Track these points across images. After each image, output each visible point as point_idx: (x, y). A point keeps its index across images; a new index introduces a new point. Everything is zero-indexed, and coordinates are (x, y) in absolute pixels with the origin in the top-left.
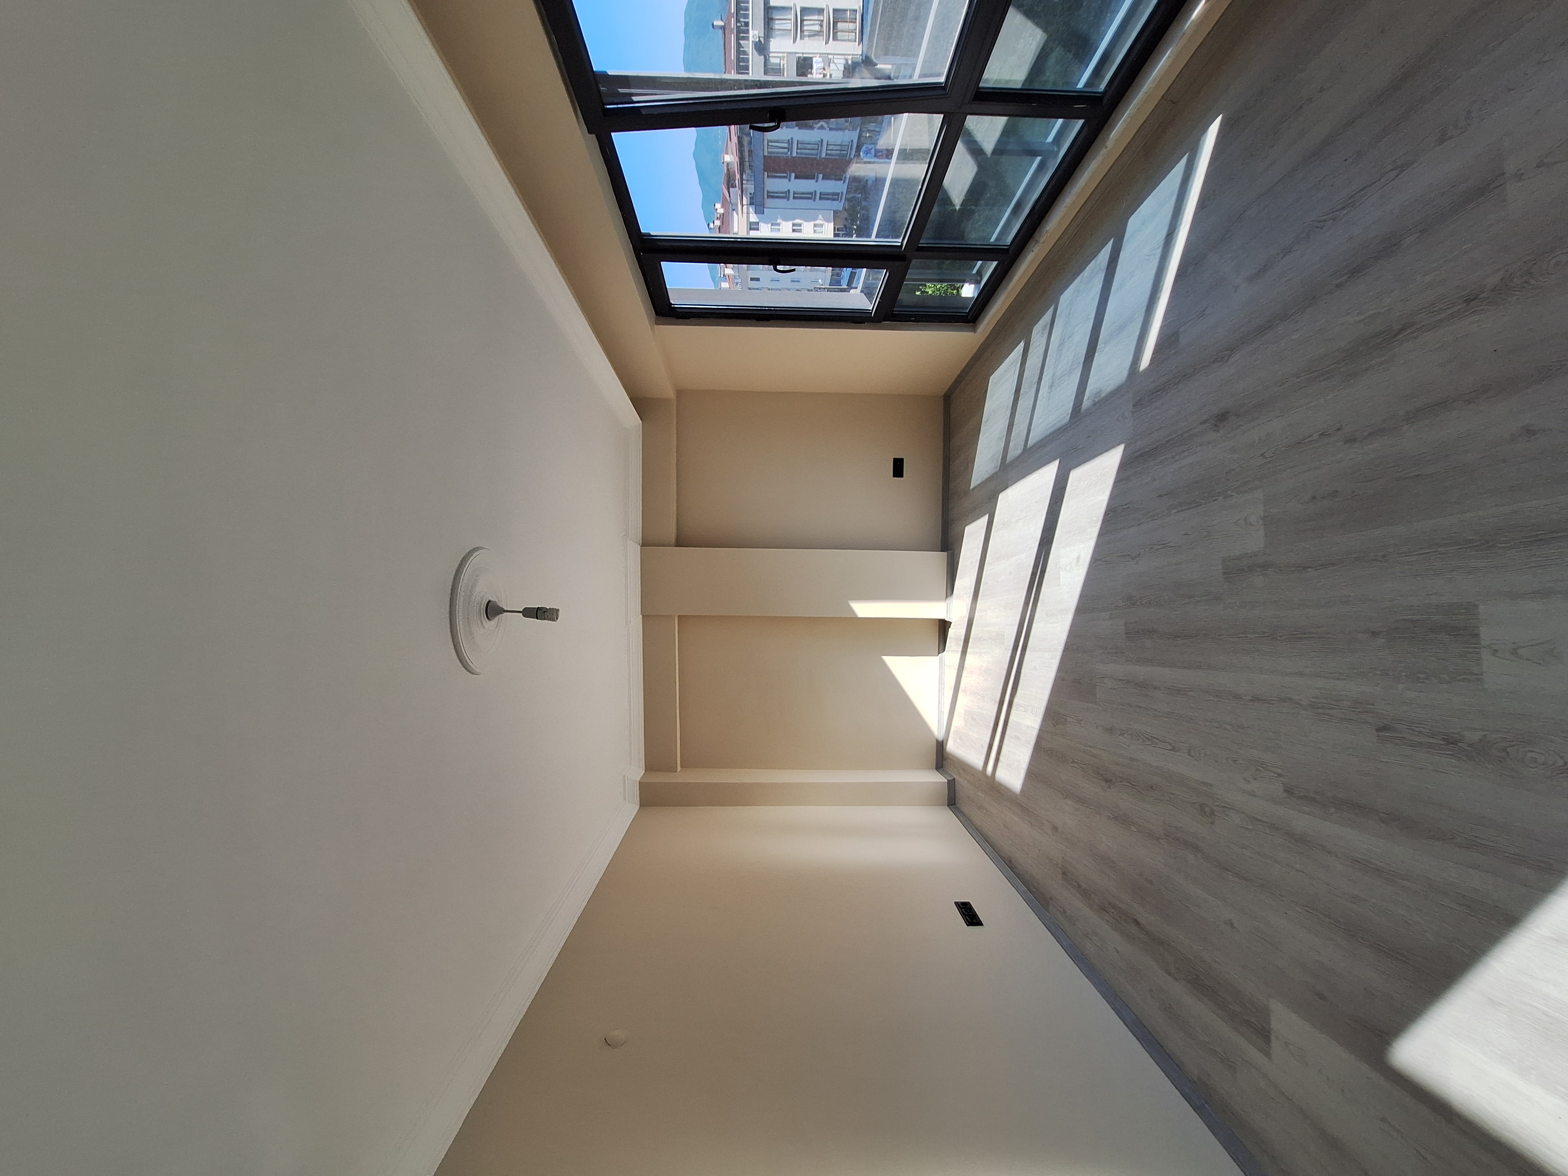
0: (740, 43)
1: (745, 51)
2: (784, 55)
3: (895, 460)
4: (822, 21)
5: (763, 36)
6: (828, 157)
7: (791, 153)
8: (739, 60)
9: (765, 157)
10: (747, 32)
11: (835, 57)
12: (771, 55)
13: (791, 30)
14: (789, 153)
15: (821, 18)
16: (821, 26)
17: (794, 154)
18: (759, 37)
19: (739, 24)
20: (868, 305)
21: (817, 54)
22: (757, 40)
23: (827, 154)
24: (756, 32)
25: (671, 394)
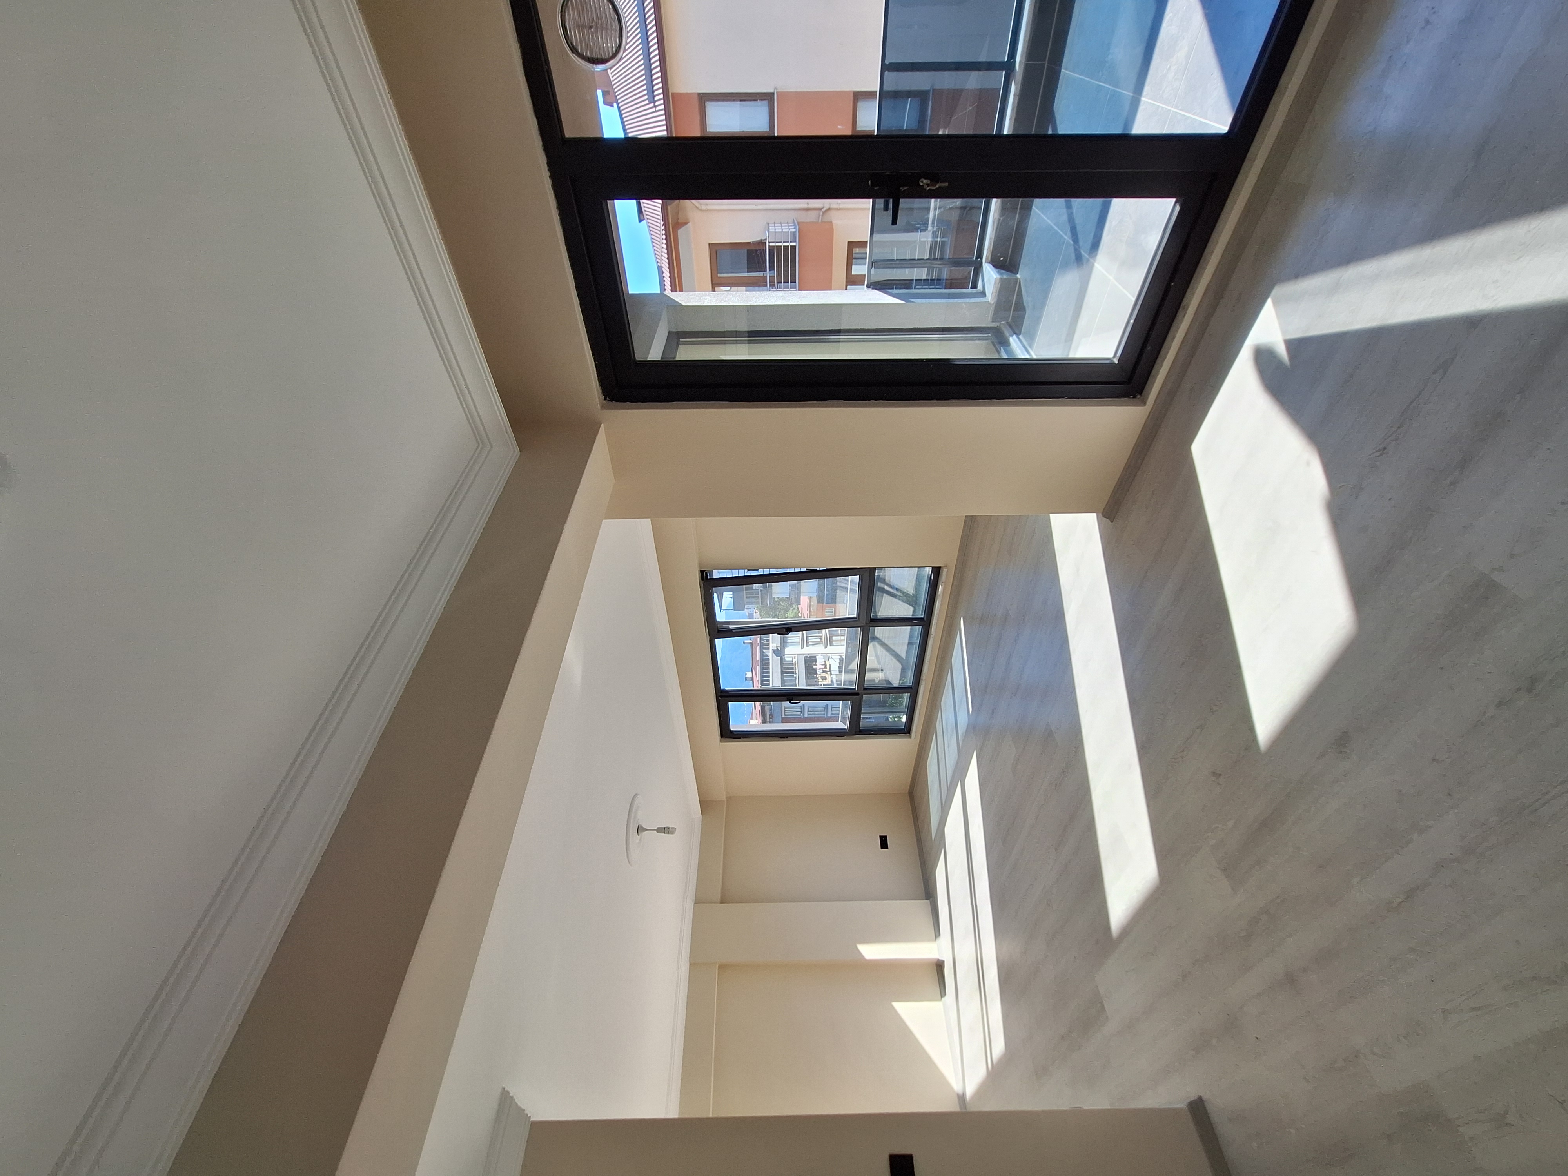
0: (763, 651)
1: (767, 655)
2: (795, 656)
3: (881, 837)
4: (821, 636)
5: (779, 646)
6: (832, 716)
7: (804, 715)
8: (762, 660)
9: (782, 718)
10: (769, 644)
11: (832, 655)
12: (785, 656)
13: (799, 642)
14: (802, 714)
15: (821, 635)
16: (821, 639)
17: (806, 715)
18: (777, 647)
19: (762, 641)
20: (845, 726)
21: (819, 654)
22: (776, 648)
23: (832, 714)
24: (775, 645)
25: (724, 798)
